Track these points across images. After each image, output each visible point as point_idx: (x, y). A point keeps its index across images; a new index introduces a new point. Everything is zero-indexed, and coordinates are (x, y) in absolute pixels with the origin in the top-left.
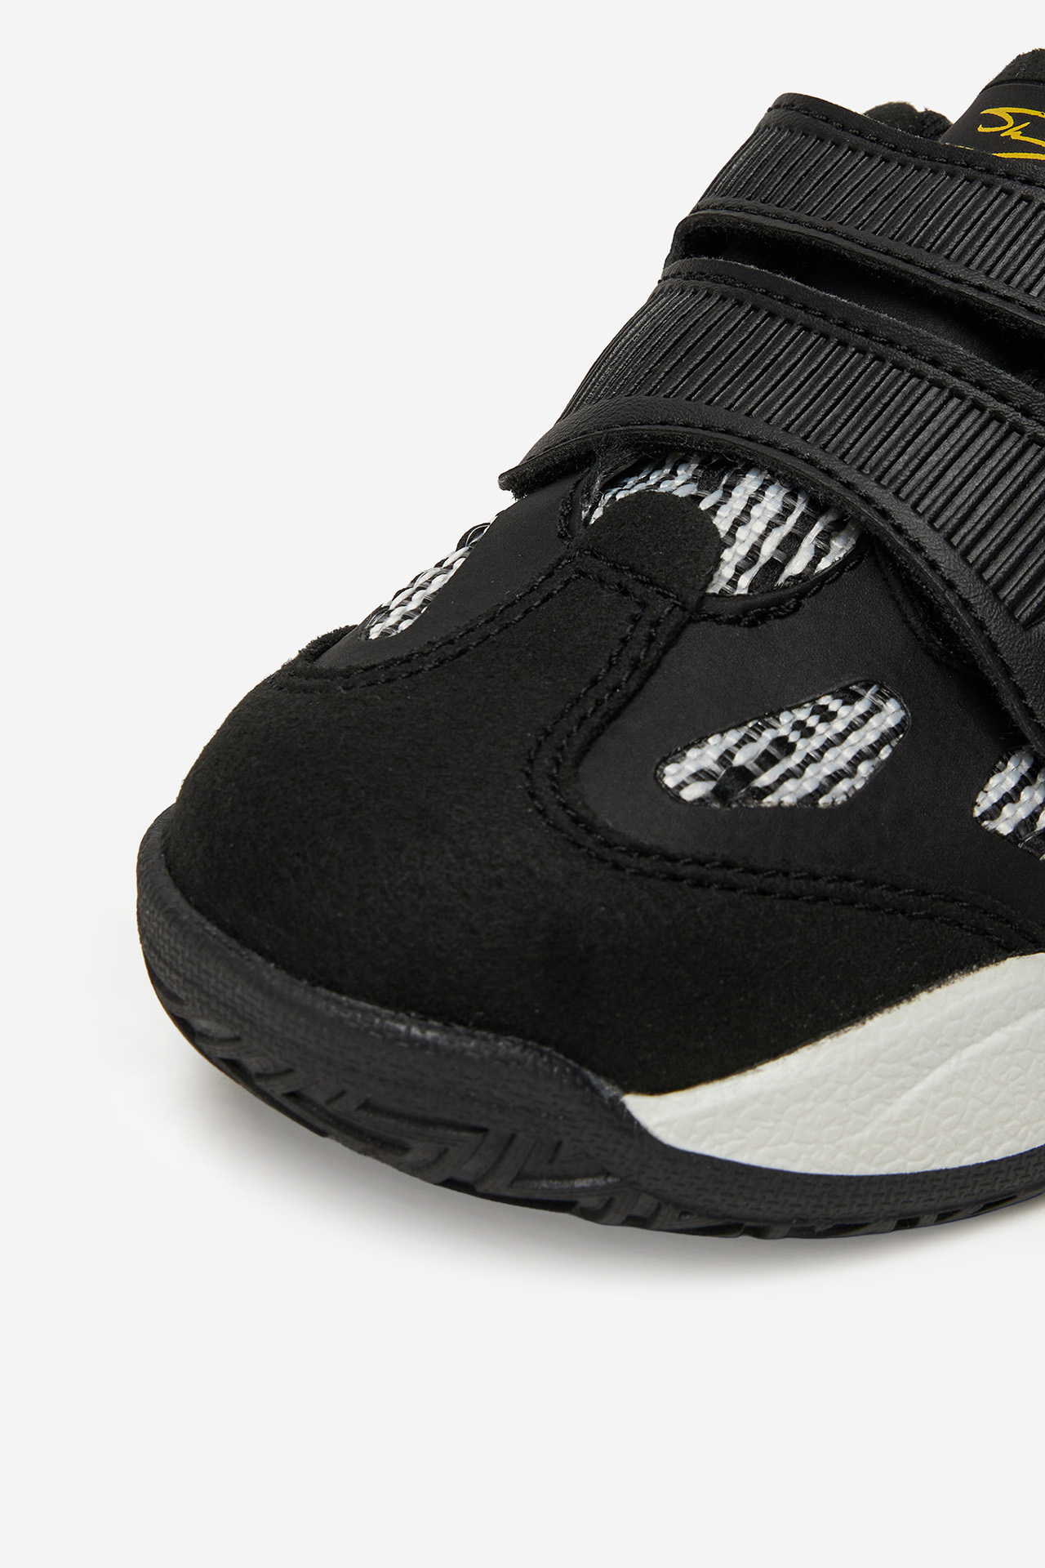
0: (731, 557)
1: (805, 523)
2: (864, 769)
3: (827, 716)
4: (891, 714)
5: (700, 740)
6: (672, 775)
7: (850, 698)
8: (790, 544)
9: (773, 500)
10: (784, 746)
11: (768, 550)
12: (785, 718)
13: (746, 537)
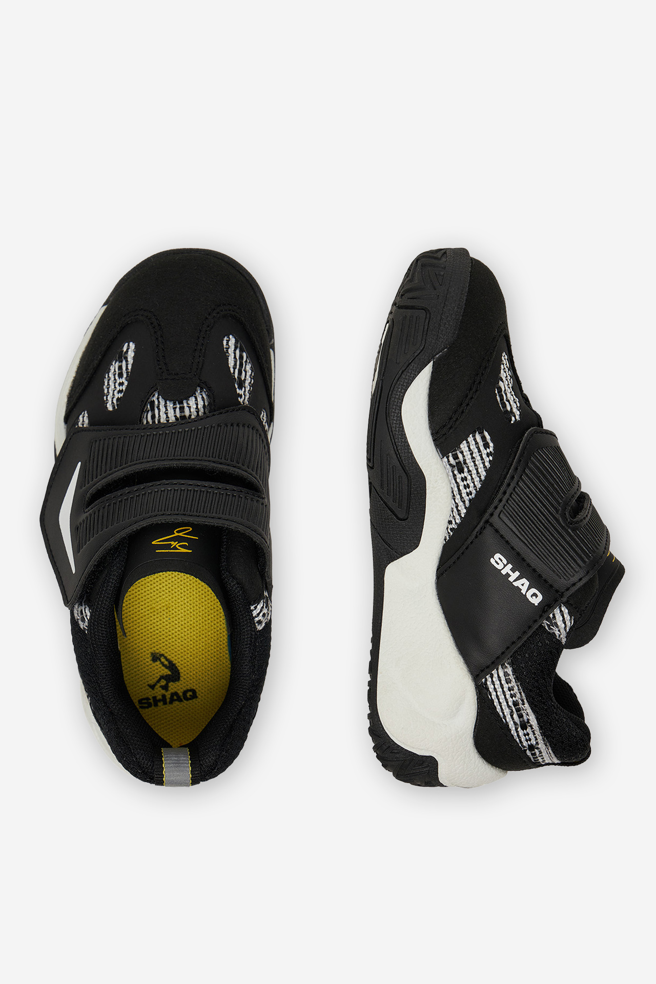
0: (162, 402)
1: (154, 422)
2: (106, 391)
3: (120, 392)
4: (110, 408)
5: (134, 358)
6: (132, 345)
7: (118, 399)
8: (153, 417)
9: (163, 420)
10: (121, 375)
11: (156, 411)
12: (126, 383)
13: (163, 409)
